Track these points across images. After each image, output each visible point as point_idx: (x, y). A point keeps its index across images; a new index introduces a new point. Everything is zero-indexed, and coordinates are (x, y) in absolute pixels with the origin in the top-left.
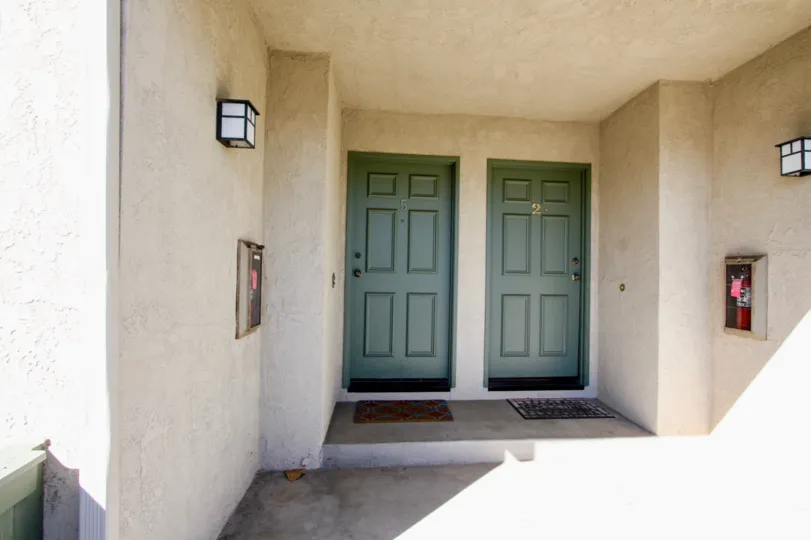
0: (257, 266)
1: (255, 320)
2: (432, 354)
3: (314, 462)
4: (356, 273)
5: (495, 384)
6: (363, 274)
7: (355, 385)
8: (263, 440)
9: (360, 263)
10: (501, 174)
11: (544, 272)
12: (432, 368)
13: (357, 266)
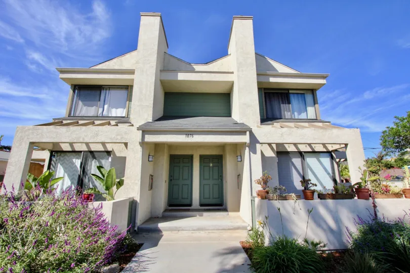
0: (152, 179)
1: (151, 188)
2: (187, 199)
3: (160, 216)
4: (171, 180)
5: (201, 205)
6: (173, 180)
7: (170, 205)
8: (151, 213)
9: (172, 178)
10: (203, 158)
11: (213, 179)
12: (187, 202)
13: (171, 178)
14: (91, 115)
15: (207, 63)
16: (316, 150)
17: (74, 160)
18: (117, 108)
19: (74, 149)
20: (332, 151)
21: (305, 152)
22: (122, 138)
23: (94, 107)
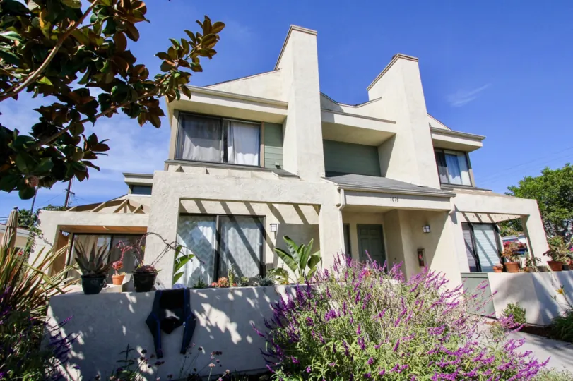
14: (208, 160)
15: (356, 105)
16: (484, 221)
17: (201, 228)
18: (244, 153)
19: (205, 211)
20: (497, 223)
21: (474, 223)
22: (313, 198)
23: (211, 148)
